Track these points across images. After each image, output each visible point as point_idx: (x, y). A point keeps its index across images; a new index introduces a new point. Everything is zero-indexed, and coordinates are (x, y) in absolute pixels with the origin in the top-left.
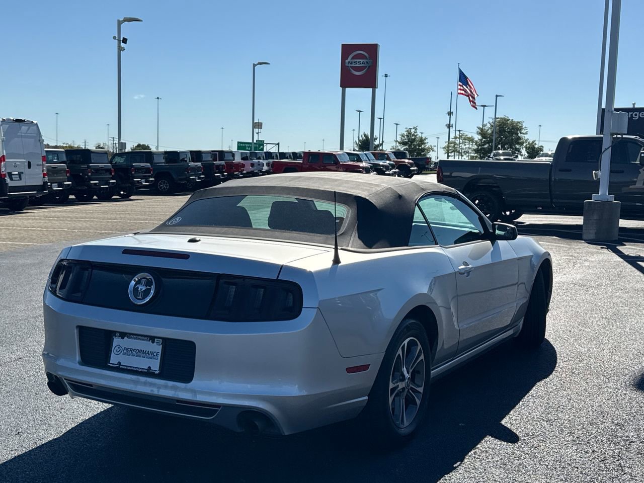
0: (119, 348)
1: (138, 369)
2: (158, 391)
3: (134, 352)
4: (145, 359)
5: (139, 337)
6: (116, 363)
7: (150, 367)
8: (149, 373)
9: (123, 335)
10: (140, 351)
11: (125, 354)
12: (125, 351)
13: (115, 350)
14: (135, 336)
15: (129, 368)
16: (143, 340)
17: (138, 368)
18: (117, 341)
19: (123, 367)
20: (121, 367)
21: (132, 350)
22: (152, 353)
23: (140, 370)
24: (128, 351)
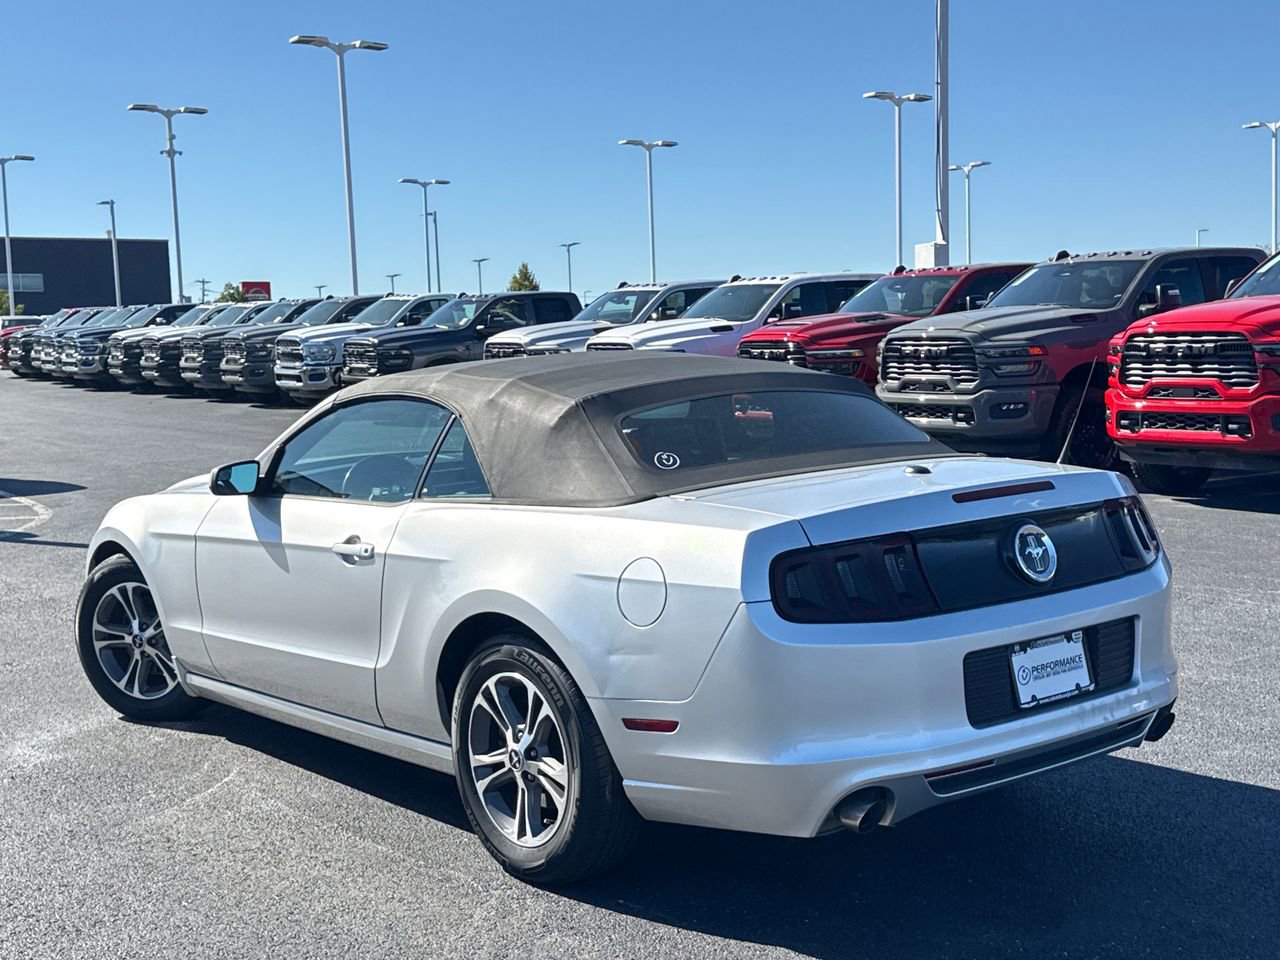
0: (1024, 671)
1: (1065, 696)
2: (1113, 716)
3: (1049, 669)
4: (1067, 673)
5: (1051, 639)
6: (1030, 700)
7: (1078, 685)
8: (1080, 695)
9: (1025, 646)
10: (1056, 663)
11: (1036, 678)
12: (1035, 673)
13: (1021, 678)
14: (1044, 641)
15: (1053, 699)
16: (1056, 642)
17: (1065, 693)
18: (1018, 661)
19: (1044, 701)
20: (1041, 702)
21: (1044, 667)
22: (1073, 660)
23: (1069, 695)
24: (1040, 671)
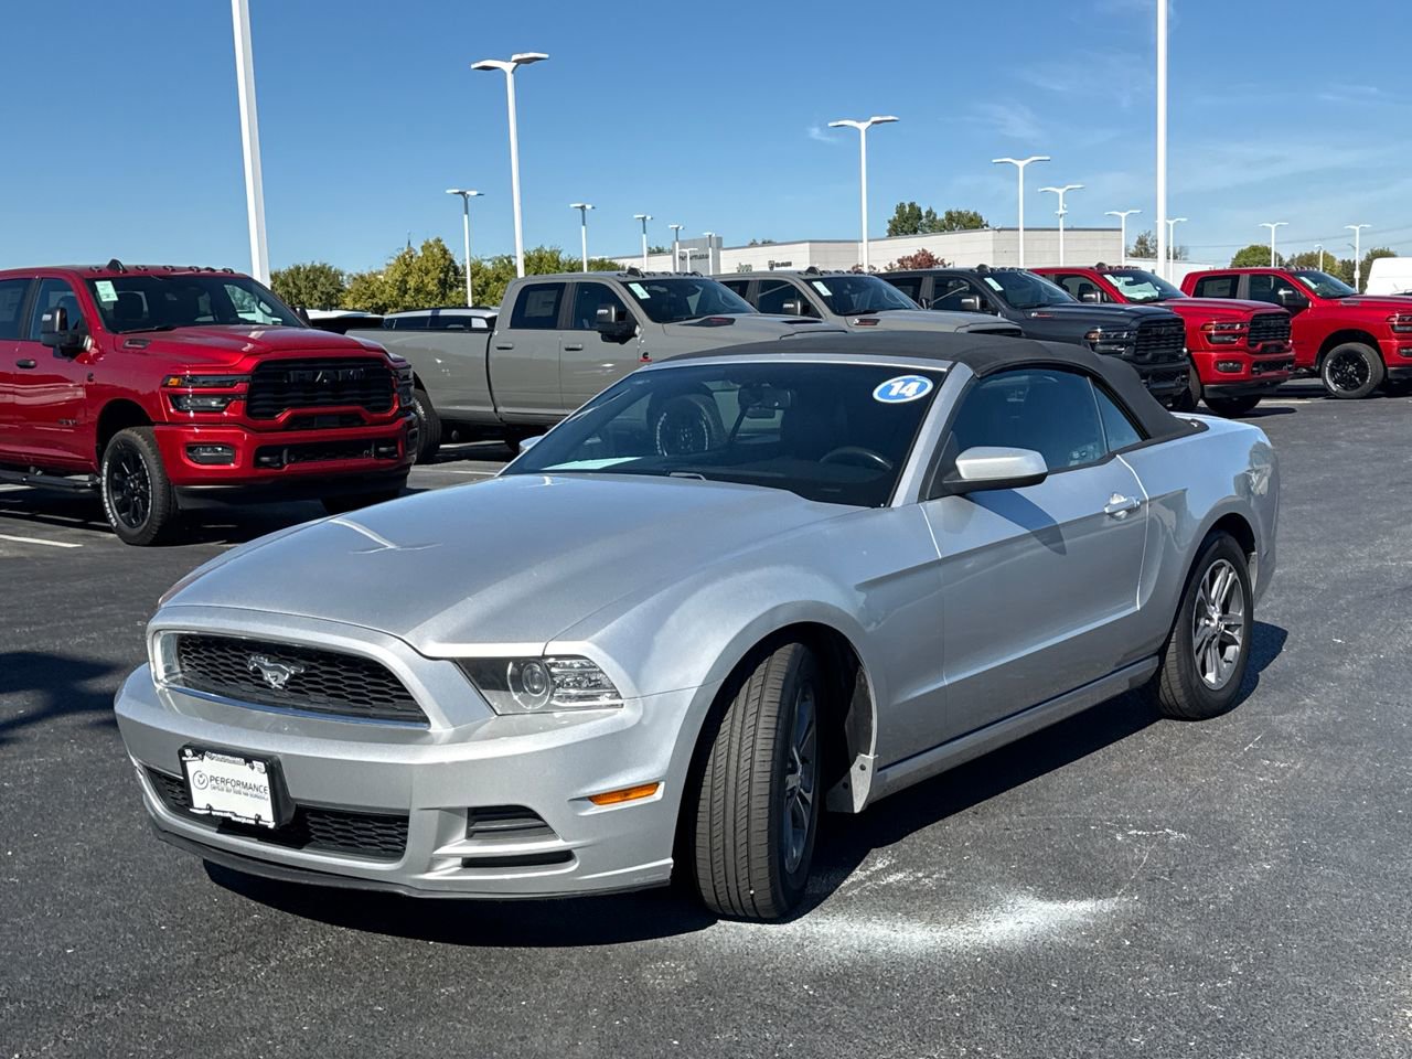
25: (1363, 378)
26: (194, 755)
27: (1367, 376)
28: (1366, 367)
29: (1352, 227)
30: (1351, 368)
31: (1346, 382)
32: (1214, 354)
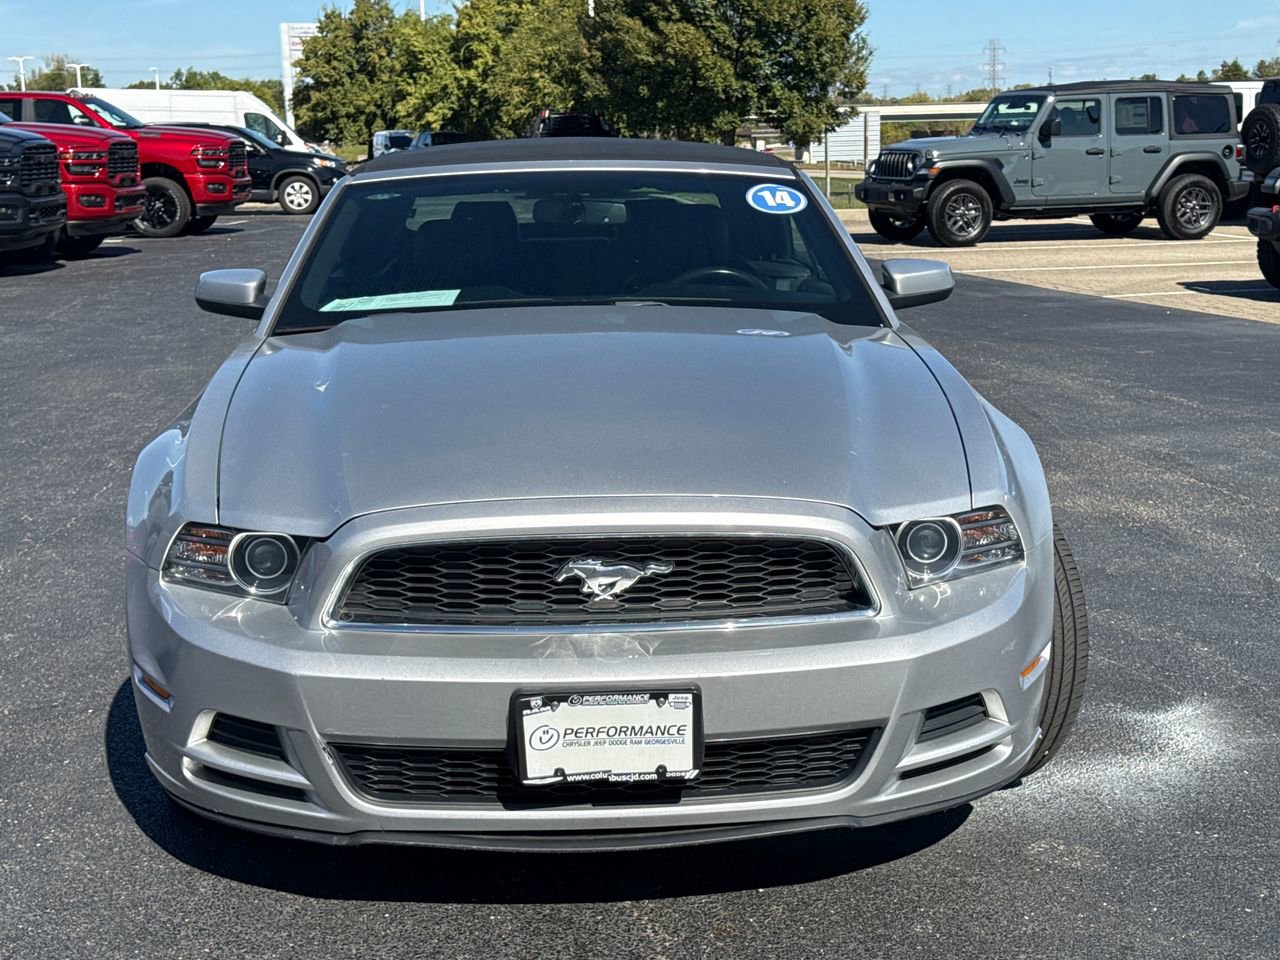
25: (172, 216)
26: (545, 704)
27: (175, 212)
28: (173, 204)
29: (17, 59)
30: (158, 204)
31: (155, 220)
32: (73, 186)
